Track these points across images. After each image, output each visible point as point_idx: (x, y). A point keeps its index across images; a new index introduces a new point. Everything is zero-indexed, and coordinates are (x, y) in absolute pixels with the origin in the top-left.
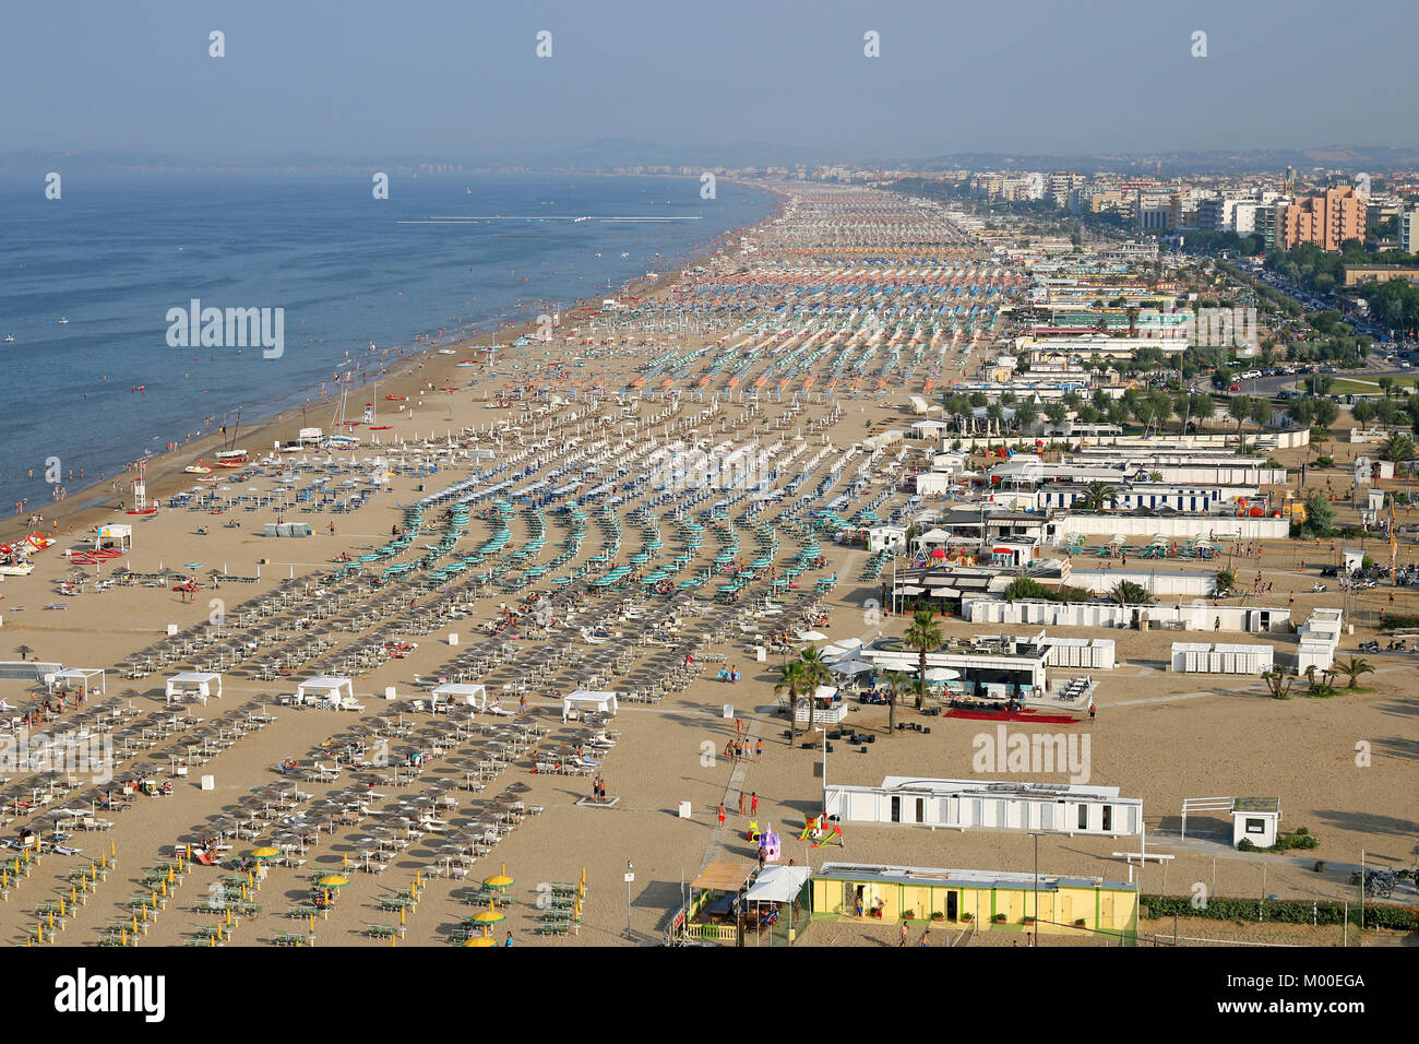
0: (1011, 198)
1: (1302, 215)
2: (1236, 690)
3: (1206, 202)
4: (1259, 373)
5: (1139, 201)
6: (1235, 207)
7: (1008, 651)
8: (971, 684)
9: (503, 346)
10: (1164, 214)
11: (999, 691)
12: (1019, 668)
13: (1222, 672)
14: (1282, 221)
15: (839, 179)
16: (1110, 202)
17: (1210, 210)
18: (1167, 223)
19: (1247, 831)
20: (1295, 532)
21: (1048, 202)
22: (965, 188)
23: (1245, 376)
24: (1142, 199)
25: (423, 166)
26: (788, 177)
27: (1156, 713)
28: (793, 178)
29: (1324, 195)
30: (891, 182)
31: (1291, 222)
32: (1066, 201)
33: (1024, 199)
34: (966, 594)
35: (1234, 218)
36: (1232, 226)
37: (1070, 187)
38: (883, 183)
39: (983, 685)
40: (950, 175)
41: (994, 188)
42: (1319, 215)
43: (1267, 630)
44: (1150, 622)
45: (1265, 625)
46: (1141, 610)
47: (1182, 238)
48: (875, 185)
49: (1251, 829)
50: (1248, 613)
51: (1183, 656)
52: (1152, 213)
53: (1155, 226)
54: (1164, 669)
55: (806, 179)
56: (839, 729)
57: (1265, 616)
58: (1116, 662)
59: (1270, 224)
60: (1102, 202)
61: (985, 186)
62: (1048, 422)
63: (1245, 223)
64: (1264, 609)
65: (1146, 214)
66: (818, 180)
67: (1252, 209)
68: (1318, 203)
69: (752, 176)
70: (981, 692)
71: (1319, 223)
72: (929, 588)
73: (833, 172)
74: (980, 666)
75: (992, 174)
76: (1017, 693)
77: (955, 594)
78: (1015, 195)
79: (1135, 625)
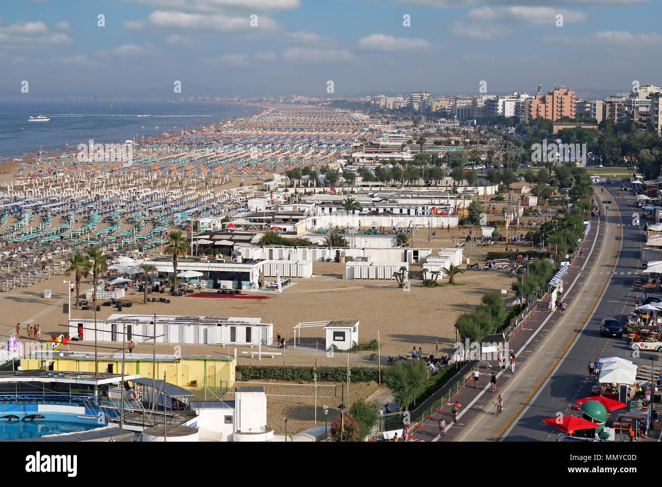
0: (391, 108)
1: (540, 105)
2: (379, 286)
3: (489, 101)
4: (484, 167)
5: (456, 103)
6: (504, 102)
7: (236, 261)
8: (212, 281)
9: (53, 158)
10: (469, 110)
11: (228, 285)
12: (241, 270)
13: (376, 278)
14: (528, 108)
15: (302, 102)
16: (442, 106)
17: (491, 104)
18: (470, 114)
19: (334, 340)
20: (461, 223)
21: (409, 108)
22: (368, 104)
23: (475, 168)
24: (457, 102)
25: (70, 97)
26: (274, 102)
27: (321, 294)
28: (277, 102)
29: (552, 94)
30: (329, 103)
31: (534, 109)
32: (419, 107)
33: (397, 107)
34: (237, 244)
35: (504, 109)
36: (502, 113)
37: (422, 100)
38: (325, 104)
39: (219, 282)
40: (362, 99)
41: (382, 103)
42: (550, 105)
43: (417, 262)
44: (346, 257)
45: (416, 258)
46: (341, 250)
47: (475, 120)
48: (320, 104)
49: (336, 338)
50: (406, 251)
51: (352, 268)
52: (462, 110)
53: (464, 115)
54: (342, 278)
55: (283, 103)
56: (111, 301)
57: (416, 253)
58: (313, 274)
59: (523, 111)
60: (438, 107)
61: (378, 103)
62: (345, 182)
63: (510, 112)
64: (416, 249)
65: (459, 110)
66: (290, 103)
67: (513, 103)
68: (549, 98)
69: (254, 102)
70: (217, 286)
71: (550, 109)
72: (215, 240)
73: (299, 98)
74: (217, 270)
75: (382, 96)
76: (240, 286)
77: (230, 243)
78: (393, 106)
79: (337, 260)
